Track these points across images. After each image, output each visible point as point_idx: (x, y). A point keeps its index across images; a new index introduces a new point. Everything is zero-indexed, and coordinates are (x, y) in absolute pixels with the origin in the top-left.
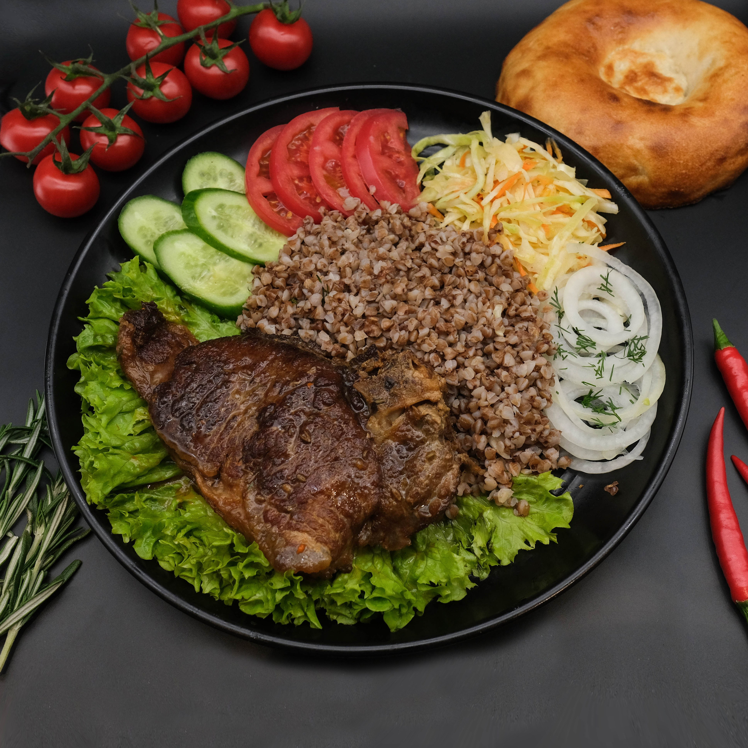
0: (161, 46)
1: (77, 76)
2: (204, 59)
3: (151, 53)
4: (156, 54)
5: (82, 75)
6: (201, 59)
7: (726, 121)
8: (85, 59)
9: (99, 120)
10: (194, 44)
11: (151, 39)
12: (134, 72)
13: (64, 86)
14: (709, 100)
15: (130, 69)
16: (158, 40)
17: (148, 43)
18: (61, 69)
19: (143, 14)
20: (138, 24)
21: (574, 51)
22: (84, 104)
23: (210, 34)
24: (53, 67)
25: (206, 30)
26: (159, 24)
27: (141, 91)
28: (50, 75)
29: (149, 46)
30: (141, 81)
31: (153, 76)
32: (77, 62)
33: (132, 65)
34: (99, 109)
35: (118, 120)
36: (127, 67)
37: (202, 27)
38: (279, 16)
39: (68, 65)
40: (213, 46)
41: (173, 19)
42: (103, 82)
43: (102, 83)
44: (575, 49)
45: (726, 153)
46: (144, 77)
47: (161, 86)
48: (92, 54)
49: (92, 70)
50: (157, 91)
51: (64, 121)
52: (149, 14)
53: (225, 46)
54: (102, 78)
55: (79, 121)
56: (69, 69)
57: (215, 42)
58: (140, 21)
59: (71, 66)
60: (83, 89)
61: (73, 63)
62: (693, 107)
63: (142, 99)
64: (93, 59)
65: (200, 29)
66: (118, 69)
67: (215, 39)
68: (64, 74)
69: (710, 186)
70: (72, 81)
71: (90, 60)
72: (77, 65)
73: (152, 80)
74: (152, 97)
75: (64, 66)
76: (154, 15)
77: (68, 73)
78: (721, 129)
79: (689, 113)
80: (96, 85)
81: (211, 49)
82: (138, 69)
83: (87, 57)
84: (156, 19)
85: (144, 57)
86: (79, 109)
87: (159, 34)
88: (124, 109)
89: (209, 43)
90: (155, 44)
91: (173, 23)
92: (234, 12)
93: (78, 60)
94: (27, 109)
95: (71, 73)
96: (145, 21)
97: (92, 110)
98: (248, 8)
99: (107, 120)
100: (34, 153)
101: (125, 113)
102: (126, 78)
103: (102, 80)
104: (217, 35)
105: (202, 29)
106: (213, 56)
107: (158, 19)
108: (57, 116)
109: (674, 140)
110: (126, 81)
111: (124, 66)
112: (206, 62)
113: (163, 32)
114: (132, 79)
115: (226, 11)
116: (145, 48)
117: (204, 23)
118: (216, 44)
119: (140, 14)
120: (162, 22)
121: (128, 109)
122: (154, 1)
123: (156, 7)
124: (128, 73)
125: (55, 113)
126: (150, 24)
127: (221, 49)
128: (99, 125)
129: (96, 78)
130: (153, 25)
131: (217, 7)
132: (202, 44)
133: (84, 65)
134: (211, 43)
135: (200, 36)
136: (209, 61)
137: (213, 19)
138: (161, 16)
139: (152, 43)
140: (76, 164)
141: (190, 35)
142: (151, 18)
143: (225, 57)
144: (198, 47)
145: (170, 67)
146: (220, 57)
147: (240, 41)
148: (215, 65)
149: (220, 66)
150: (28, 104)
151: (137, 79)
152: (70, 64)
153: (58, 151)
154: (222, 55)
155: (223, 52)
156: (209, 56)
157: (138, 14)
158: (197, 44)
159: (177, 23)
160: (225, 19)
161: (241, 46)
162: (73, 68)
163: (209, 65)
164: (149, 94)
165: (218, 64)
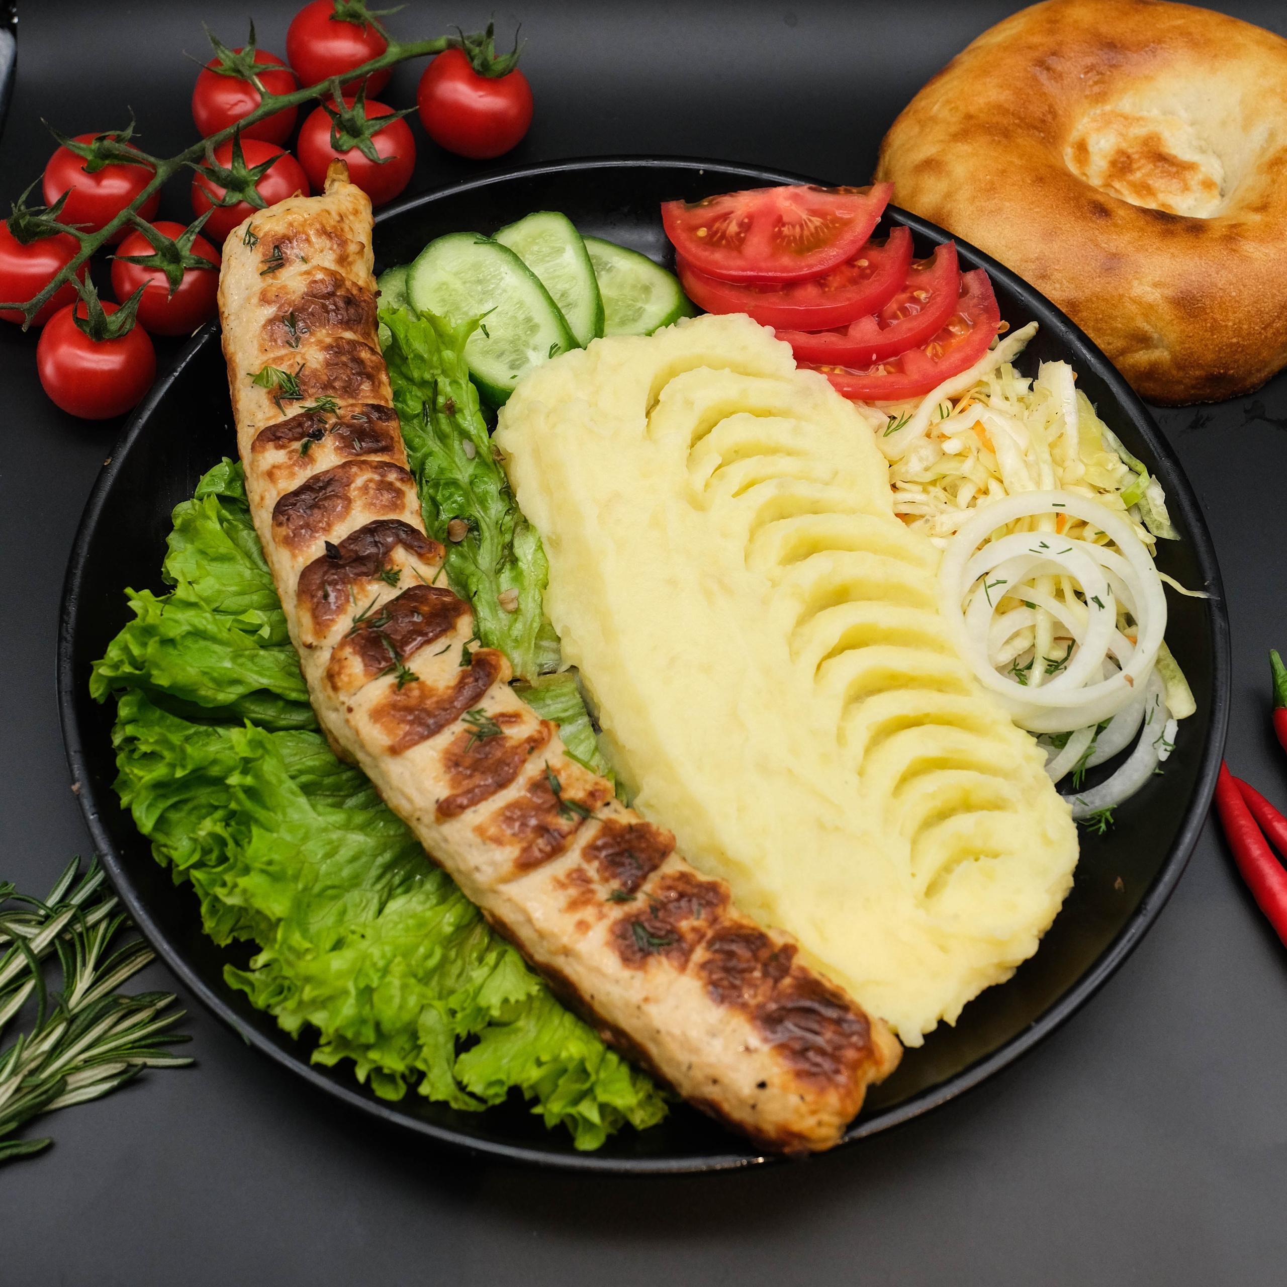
0: (260, 112)
1: (107, 162)
2: (338, 136)
3: (242, 122)
4: (251, 124)
5: (116, 162)
6: (333, 136)
8: (118, 132)
9: (149, 245)
10: (321, 108)
11: (240, 96)
12: (211, 157)
13: (81, 182)
15: (204, 150)
16: (253, 99)
17: (236, 104)
18: (77, 151)
19: (227, 52)
20: (219, 70)
21: (1017, 121)
22: (123, 214)
23: (351, 91)
24: (60, 145)
25: (342, 83)
26: (257, 70)
27: (221, 193)
29: (238, 110)
30: (224, 174)
31: (245, 167)
32: (104, 138)
33: (208, 144)
34: (150, 221)
35: (185, 243)
36: (196, 147)
37: (337, 79)
38: (476, 63)
39: (90, 143)
40: (355, 113)
41: (282, 63)
42: (156, 173)
43: (152, 176)
44: (1019, 118)
46: (229, 167)
47: (258, 184)
48: (133, 124)
49: (135, 152)
50: (251, 192)
51: (89, 245)
52: (238, 51)
53: (379, 116)
54: (154, 166)
55: (110, 247)
56: (91, 151)
57: (359, 106)
58: (221, 65)
59: (95, 145)
60: (115, 186)
61: (101, 139)
62: (1244, 224)
63: (224, 207)
64: (135, 131)
65: (333, 82)
66: (181, 151)
67: (360, 100)
68: (83, 159)
70: (97, 175)
71: (129, 133)
72: (107, 143)
73: (244, 172)
74: (240, 202)
75: (82, 145)
76: (247, 54)
77: (90, 157)
79: (1237, 234)
80: (142, 179)
81: (352, 120)
82: (216, 151)
83: (123, 130)
84: (250, 60)
85: (231, 130)
86: (115, 224)
87: (259, 90)
88: (196, 223)
89: (349, 108)
90: (248, 105)
91: (282, 69)
92: (394, 52)
93: (107, 134)
94: (23, 223)
95: (96, 157)
96: (232, 65)
97: (139, 225)
98: (418, 46)
99: (167, 243)
100: (36, 305)
101: (197, 230)
102: (195, 166)
103: (153, 171)
104: (364, 95)
105: (337, 82)
106: (354, 131)
107: (255, 61)
108: (76, 237)
109: (1216, 286)
110: (194, 170)
111: (192, 145)
112: (340, 143)
113: (264, 87)
114: (207, 169)
115: (378, 50)
116: (230, 113)
117: (339, 72)
118: (361, 111)
119: (223, 52)
120: (264, 67)
121: (203, 223)
122: (250, 28)
123: (252, 40)
124: (200, 158)
125: (73, 231)
126: (241, 68)
127: (368, 120)
128: (151, 253)
129: (143, 166)
130: (247, 73)
131: (364, 41)
132: (335, 110)
133: (118, 142)
134: (352, 108)
135: (332, 95)
136: (346, 140)
137: (355, 63)
138: (260, 56)
139: (242, 104)
140: (114, 322)
141: (314, 92)
142: (243, 59)
143: (376, 134)
144: (327, 114)
145: (276, 151)
146: (367, 133)
147: (406, 109)
148: (358, 148)
149: (366, 150)
150: (23, 216)
151: (216, 169)
152: (94, 142)
153: (82, 300)
154: (372, 130)
155: (373, 126)
156: (348, 132)
157: (219, 52)
158: (326, 108)
159: (290, 70)
160: (377, 65)
161: (406, 117)
162: (99, 148)
163: (345, 147)
164: (235, 197)
165: (362, 146)
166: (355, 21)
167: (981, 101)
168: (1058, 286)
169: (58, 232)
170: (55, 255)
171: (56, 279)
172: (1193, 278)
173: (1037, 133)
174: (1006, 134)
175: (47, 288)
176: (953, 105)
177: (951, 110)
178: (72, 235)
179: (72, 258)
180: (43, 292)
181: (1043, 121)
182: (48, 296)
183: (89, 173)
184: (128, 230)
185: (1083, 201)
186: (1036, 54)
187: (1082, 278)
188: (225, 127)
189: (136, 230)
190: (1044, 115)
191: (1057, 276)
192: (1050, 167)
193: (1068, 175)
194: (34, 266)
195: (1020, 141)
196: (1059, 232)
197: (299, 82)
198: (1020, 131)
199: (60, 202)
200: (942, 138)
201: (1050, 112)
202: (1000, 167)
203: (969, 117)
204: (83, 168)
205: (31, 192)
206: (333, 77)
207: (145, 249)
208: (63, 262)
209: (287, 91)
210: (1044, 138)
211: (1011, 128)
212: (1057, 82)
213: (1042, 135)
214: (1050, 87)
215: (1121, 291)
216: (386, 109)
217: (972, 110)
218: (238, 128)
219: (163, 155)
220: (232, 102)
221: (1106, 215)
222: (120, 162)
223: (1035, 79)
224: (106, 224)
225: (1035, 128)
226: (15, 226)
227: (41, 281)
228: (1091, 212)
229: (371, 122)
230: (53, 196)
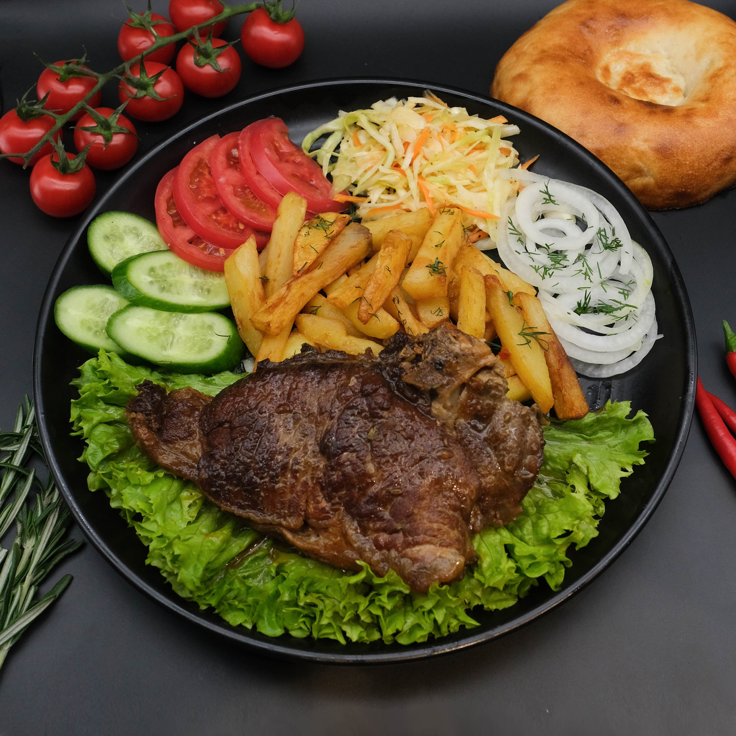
0: (155, 46)
1: (71, 76)
2: (198, 58)
3: (145, 53)
4: (149, 53)
5: (76, 76)
6: (195, 58)
7: (730, 120)
8: (78, 60)
9: (94, 120)
10: (188, 43)
11: (144, 39)
12: (128, 72)
13: (57, 87)
14: (710, 101)
15: (124, 68)
16: (151, 40)
18: (54, 70)
19: (136, 15)
20: (132, 24)
21: (570, 54)
22: (79, 104)
23: (204, 33)
24: (46, 67)
25: (200, 29)
26: (153, 24)
27: (135, 91)
28: (42, 75)
29: (142, 46)
30: (135, 81)
31: (147, 76)
32: (70, 63)
33: (127, 65)
34: (94, 108)
35: (113, 119)
36: (120, 67)
37: (196, 27)
38: (272, 16)
39: (62, 66)
40: (207, 45)
41: (165, 19)
42: (98, 82)
43: (96, 83)
44: (571, 52)
45: (732, 152)
46: (138, 76)
47: (154, 85)
48: (85, 55)
49: (86, 70)
50: (151, 90)
51: (60, 121)
52: (142, 14)
53: (219, 46)
54: (97, 78)
55: (73, 122)
56: (63, 70)
57: (209, 41)
58: (133, 22)
59: (64, 67)
60: (76, 89)
61: (68, 63)
62: (695, 108)
63: (136, 99)
64: (86, 59)
65: (194, 28)
66: (112, 69)
67: (209, 38)
68: (58, 74)
69: (717, 186)
70: (65, 83)
71: (83, 60)
72: (71, 65)
73: (146, 80)
74: (145, 96)
75: (58, 67)
76: (147, 16)
77: (62, 73)
78: (725, 129)
79: (691, 114)
80: (91, 85)
81: (205, 49)
82: (131, 68)
83: (80, 58)
84: (149, 19)
85: (139, 57)
86: (75, 109)
87: (153, 35)
88: (120, 108)
89: (203, 42)
90: (148, 43)
91: (166, 23)
92: (227, 12)
93: (71, 60)
94: (24, 110)
95: (65, 73)
96: (138, 22)
97: (88, 110)
98: (240, 8)
99: (103, 119)
100: (31, 154)
101: (120, 112)
102: (120, 77)
103: (96, 80)
104: (211, 35)
105: (196, 28)
106: (207, 55)
107: (152, 19)
108: (53, 117)
109: (679, 141)
110: (119, 80)
111: (118, 66)
112: (199, 62)
113: (156, 32)
114: (126, 78)
115: (219, 11)
116: (138, 48)
117: (197, 23)
118: (210, 44)
119: (134, 15)
120: (156, 22)
121: (123, 108)
123: (150, 8)
124: (123, 73)
125: (51, 114)
126: (144, 23)
127: (214, 49)
128: (94, 125)
129: (90, 78)
130: (147, 25)
131: (211, 7)
132: (196, 44)
133: (77, 65)
134: (205, 42)
135: (194, 35)
136: (202, 60)
137: (206, 18)
138: (154, 16)
139: (145, 43)
140: (73, 164)
141: (184, 35)
142: (145, 18)
143: (219, 56)
144: (191, 46)
145: (164, 67)
146: (214, 56)
147: (234, 41)
148: (209, 64)
149: (213, 65)
150: (24, 106)
151: (131, 78)
152: (64, 65)
153: (56, 151)
154: (216, 54)
155: (217, 52)
156: (203, 56)
157: (132, 15)
158: (191, 43)
159: (171, 23)
160: (218, 19)
161: (234, 45)
162: (67, 68)
163: (202, 64)
164: (142, 93)
165: (211, 63)
167: (550, 43)
168: (590, 141)
169: (43, 114)
170: (41, 127)
171: (42, 140)
172: (667, 137)
173: (581, 60)
174: (564, 60)
175: (37, 145)
176: (535, 46)
177: (534, 48)
178: (51, 116)
179: (51, 128)
180: (35, 148)
181: (585, 54)
182: (37, 149)
183: (61, 82)
184: (82, 113)
185: (605, 95)
186: (581, 19)
187: (604, 136)
188: (135, 56)
189: (86, 113)
190: (585, 51)
191: (590, 135)
192: (587, 77)
193: (598, 82)
194: (30, 133)
195: (571, 64)
196: (591, 112)
197: (177, 30)
198: (571, 59)
199: (45, 98)
200: (528, 62)
201: (589, 50)
202: (559, 77)
203: (543, 51)
204: (57, 79)
205: (29, 93)
206: (194, 26)
207: (91, 123)
208: (47, 131)
209: (170, 35)
210: (585, 63)
211: (566, 57)
212: (593, 34)
213: (584, 61)
214: (589, 37)
215: (626, 144)
216: (224, 43)
217: (545, 48)
218: (142, 56)
219: (102, 71)
220: (140, 42)
221: (618, 103)
222: (78, 76)
223: (580, 32)
224: (70, 109)
225: (580, 57)
226: (19, 112)
227: (33, 142)
228: (609, 101)
229: (216, 50)
230: (42, 94)
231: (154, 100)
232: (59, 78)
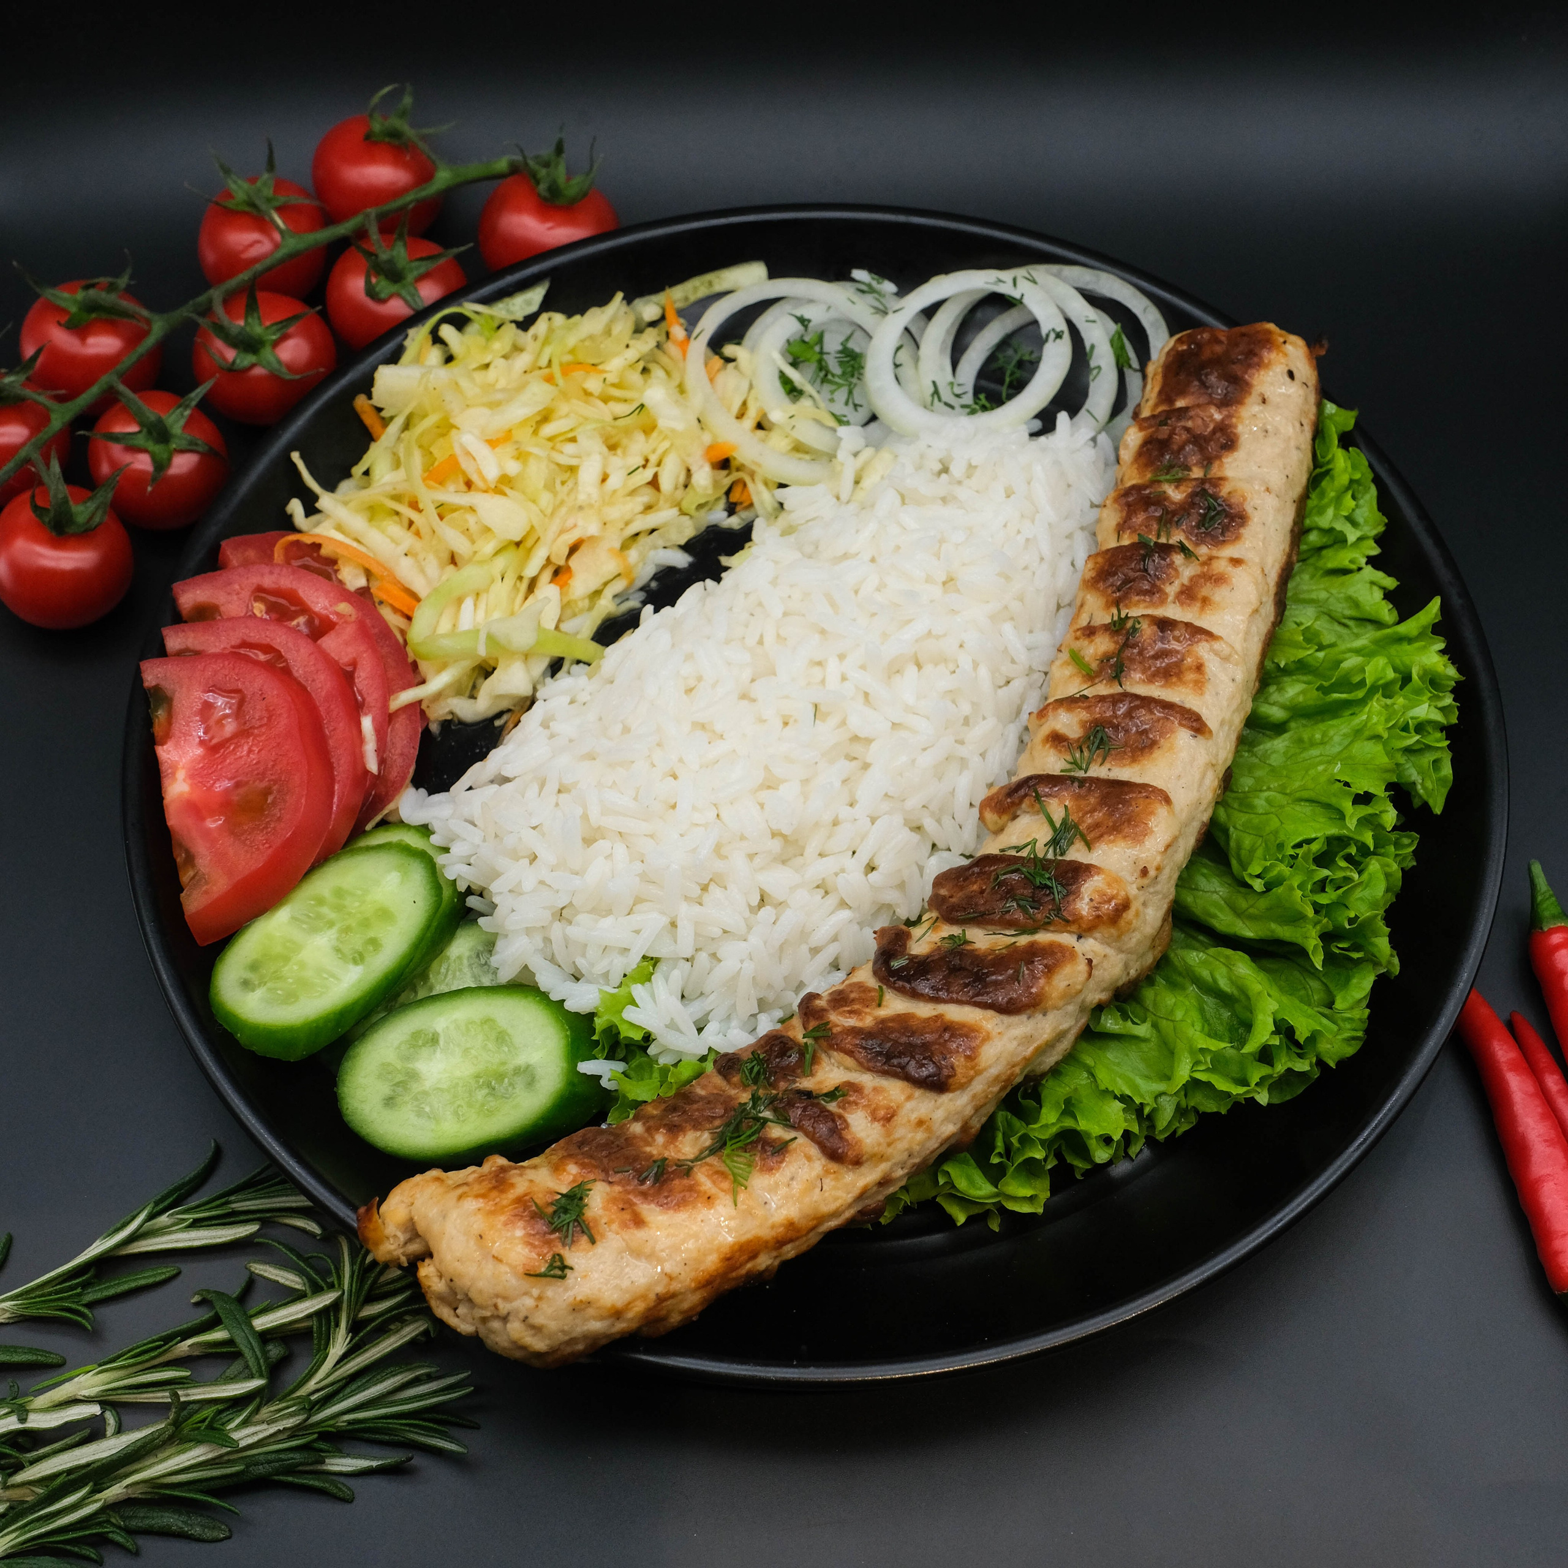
0: (280, 254)
1: (94, 316)
2: (374, 280)
3: (258, 267)
5: (104, 316)
6: (368, 282)
8: (110, 279)
9: (132, 418)
10: (353, 248)
11: (255, 236)
12: (219, 309)
13: (62, 339)
15: (211, 301)
16: (272, 240)
17: (251, 245)
18: (57, 301)
19: (240, 182)
20: (230, 204)
22: (105, 380)
23: (389, 226)
24: (38, 296)
25: (379, 216)
26: (277, 204)
27: (230, 354)
28: (31, 315)
29: (253, 252)
30: (234, 331)
31: (261, 323)
32: (93, 286)
33: (216, 294)
34: (134, 391)
35: (176, 420)
36: (202, 299)
37: (372, 211)
38: (542, 188)
39: (74, 291)
40: (395, 253)
41: (307, 195)
42: (149, 330)
43: (147, 332)
46: (242, 323)
47: (276, 344)
48: (129, 269)
49: (127, 304)
50: (267, 353)
51: (60, 417)
52: (253, 180)
53: (424, 255)
54: (148, 322)
56: (76, 302)
57: (400, 244)
58: (232, 197)
59: (80, 295)
60: (104, 344)
61: (87, 287)
63: (233, 372)
64: (131, 279)
65: (367, 216)
66: (185, 302)
67: (401, 237)
68: (65, 312)
70: (81, 330)
71: (124, 281)
72: (92, 292)
73: (257, 330)
74: (253, 366)
75: (66, 295)
76: (265, 184)
77: (73, 309)
80: (133, 339)
81: (391, 261)
82: (226, 302)
83: (118, 276)
84: (269, 192)
85: (244, 276)
86: (94, 391)
87: (277, 227)
88: (193, 394)
89: (388, 246)
90: (265, 246)
91: (306, 201)
92: (443, 177)
93: (96, 280)
95: (80, 309)
96: (246, 198)
98: (473, 169)
99: (154, 418)
101: (195, 402)
102: (200, 320)
103: (146, 327)
104: (406, 230)
105: (373, 216)
106: (395, 276)
107: (275, 192)
108: (45, 406)
110: (198, 325)
111: (198, 295)
112: (377, 289)
113: (284, 222)
114: (213, 323)
115: (424, 176)
116: (243, 256)
117: (376, 203)
118: (403, 250)
119: (235, 182)
120: (285, 199)
121: (202, 395)
122: (267, 151)
123: (271, 166)
124: (207, 311)
125: (43, 399)
126: (258, 202)
127: (412, 261)
128: (134, 429)
129: (134, 322)
130: (262, 207)
131: (405, 166)
132: (370, 249)
133: (110, 292)
134: (390, 246)
135: (366, 232)
136: (383, 286)
137: (395, 192)
138: (280, 186)
139: (258, 245)
140: (82, 513)
141: (344, 229)
142: (259, 191)
143: (421, 278)
144: (361, 255)
145: (297, 307)
146: (410, 277)
147: (458, 247)
148: (398, 294)
149: (409, 298)
151: (225, 325)
152: (80, 291)
154: (415, 273)
155: (417, 268)
156: (386, 277)
157: (229, 181)
158: (359, 248)
159: (316, 203)
160: (422, 195)
161: (458, 257)
162: (84, 299)
163: (383, 296)
164: (247, 360)
165: (404, 293)
166: (396, 142)
169: (23, 399)
178: (42, 404)
179: (39, 432)
183: (70, 327)
184: (108, 401)
188: (237, 273)
197: (328, 218)
199: (34, 358)
204: (63, 323)
206: (369, 210)
207: (127, 424)
208: (32, 434)
209: (312, 229)
216: (433, 248)
218: (253, 274)
219: (160, 308)
220: (246, 243)
222: (110, 317)
224: (84, 391)
229: (415, 264)
230: (29, 349)
231: (274, 377)
232: (64, 319)
